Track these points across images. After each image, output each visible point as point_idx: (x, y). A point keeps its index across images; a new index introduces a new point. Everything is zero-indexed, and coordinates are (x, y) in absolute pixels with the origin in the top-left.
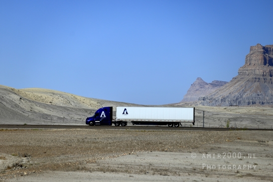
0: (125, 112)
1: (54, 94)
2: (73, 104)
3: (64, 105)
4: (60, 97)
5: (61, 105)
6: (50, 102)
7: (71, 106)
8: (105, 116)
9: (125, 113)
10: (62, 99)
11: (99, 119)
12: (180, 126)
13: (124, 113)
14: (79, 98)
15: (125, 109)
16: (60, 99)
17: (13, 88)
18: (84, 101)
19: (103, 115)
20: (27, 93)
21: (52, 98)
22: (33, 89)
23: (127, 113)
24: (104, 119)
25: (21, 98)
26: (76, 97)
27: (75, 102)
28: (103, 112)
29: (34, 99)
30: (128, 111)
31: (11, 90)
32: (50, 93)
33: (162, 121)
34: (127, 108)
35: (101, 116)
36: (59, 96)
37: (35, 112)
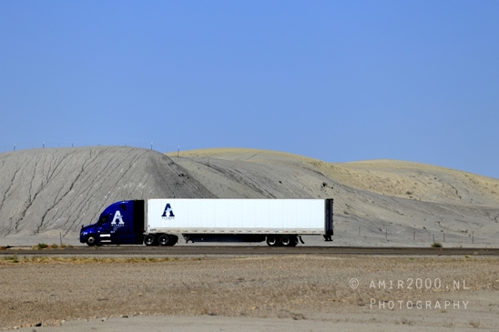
0: (168, 212)
1: (420, 173)
2: (464, 196)
3: (440, 200)
4: (434, 181)
5: (434, 199)
6: (408, 193)
7: (457, 201)
8: (121, 222)
9: (168, 214)
10: (439, 184)
11: (108, 229)
12: (299, 244)
13: (164, 215)
14: (482, 181)
15: (168, 206)
16: (433, 186)
17: (318, 160)
18: (494, 189)
19: (117, 221)
20: (351, 171)
21: (413, 183)
22: (372, 162)
23: (172, 215)
24: (121, 229)
25: (324, 185)
26: (478, 179)
27: (471, 191)
28: (118, 213)
29: (367, 186)
30: (173, 208)
31: (311, 166)
32: (411, 170)
33: (254, 232)
34: (171, 201)
35: (114, 222)
36: (433, 177)
37: (355, 217)
